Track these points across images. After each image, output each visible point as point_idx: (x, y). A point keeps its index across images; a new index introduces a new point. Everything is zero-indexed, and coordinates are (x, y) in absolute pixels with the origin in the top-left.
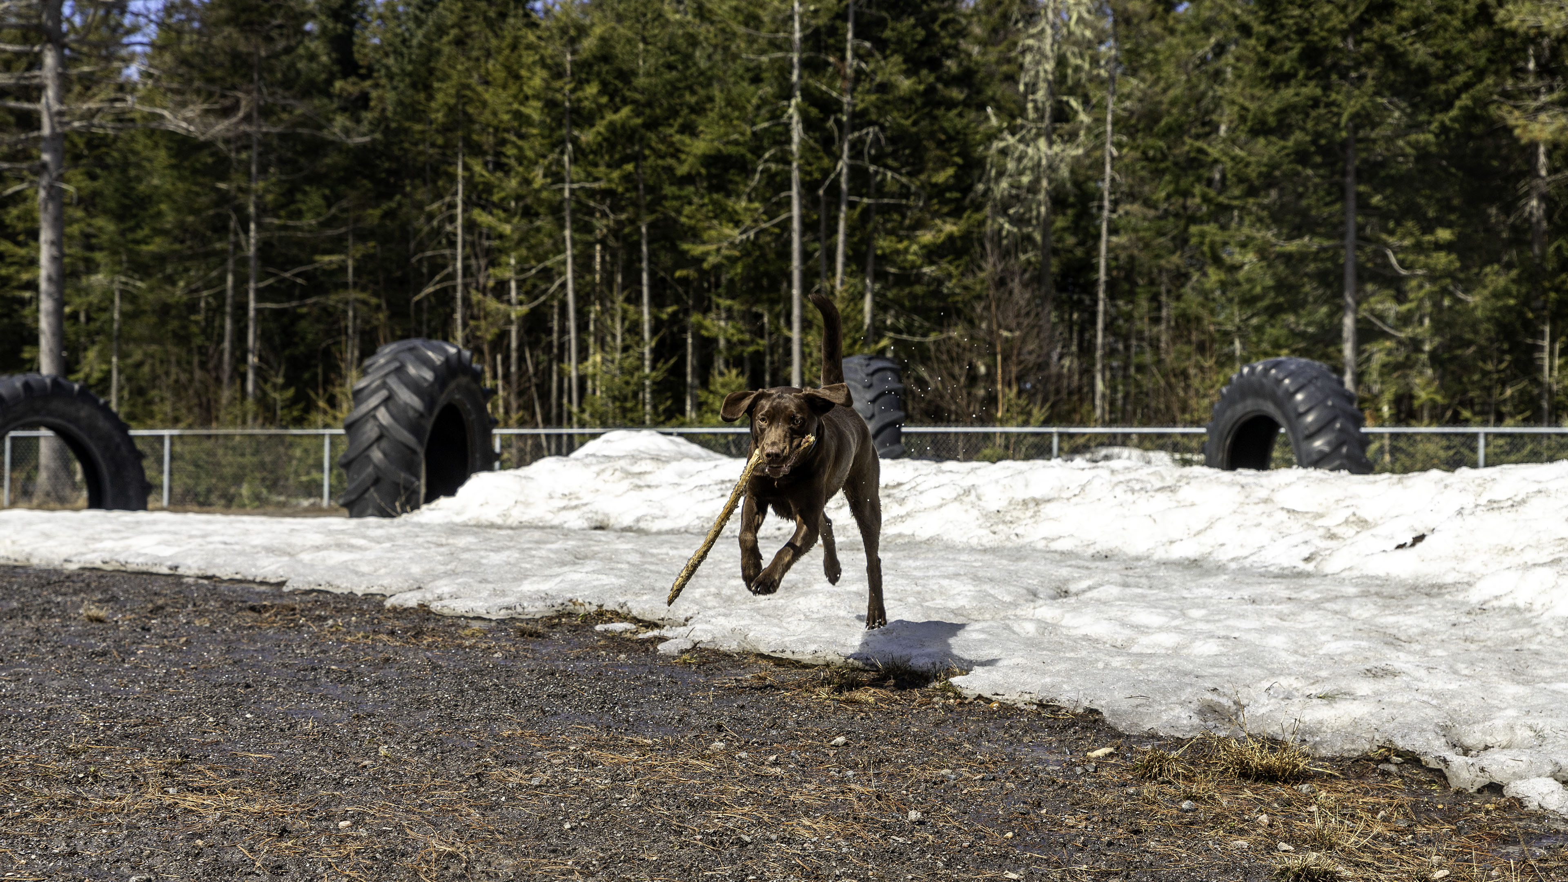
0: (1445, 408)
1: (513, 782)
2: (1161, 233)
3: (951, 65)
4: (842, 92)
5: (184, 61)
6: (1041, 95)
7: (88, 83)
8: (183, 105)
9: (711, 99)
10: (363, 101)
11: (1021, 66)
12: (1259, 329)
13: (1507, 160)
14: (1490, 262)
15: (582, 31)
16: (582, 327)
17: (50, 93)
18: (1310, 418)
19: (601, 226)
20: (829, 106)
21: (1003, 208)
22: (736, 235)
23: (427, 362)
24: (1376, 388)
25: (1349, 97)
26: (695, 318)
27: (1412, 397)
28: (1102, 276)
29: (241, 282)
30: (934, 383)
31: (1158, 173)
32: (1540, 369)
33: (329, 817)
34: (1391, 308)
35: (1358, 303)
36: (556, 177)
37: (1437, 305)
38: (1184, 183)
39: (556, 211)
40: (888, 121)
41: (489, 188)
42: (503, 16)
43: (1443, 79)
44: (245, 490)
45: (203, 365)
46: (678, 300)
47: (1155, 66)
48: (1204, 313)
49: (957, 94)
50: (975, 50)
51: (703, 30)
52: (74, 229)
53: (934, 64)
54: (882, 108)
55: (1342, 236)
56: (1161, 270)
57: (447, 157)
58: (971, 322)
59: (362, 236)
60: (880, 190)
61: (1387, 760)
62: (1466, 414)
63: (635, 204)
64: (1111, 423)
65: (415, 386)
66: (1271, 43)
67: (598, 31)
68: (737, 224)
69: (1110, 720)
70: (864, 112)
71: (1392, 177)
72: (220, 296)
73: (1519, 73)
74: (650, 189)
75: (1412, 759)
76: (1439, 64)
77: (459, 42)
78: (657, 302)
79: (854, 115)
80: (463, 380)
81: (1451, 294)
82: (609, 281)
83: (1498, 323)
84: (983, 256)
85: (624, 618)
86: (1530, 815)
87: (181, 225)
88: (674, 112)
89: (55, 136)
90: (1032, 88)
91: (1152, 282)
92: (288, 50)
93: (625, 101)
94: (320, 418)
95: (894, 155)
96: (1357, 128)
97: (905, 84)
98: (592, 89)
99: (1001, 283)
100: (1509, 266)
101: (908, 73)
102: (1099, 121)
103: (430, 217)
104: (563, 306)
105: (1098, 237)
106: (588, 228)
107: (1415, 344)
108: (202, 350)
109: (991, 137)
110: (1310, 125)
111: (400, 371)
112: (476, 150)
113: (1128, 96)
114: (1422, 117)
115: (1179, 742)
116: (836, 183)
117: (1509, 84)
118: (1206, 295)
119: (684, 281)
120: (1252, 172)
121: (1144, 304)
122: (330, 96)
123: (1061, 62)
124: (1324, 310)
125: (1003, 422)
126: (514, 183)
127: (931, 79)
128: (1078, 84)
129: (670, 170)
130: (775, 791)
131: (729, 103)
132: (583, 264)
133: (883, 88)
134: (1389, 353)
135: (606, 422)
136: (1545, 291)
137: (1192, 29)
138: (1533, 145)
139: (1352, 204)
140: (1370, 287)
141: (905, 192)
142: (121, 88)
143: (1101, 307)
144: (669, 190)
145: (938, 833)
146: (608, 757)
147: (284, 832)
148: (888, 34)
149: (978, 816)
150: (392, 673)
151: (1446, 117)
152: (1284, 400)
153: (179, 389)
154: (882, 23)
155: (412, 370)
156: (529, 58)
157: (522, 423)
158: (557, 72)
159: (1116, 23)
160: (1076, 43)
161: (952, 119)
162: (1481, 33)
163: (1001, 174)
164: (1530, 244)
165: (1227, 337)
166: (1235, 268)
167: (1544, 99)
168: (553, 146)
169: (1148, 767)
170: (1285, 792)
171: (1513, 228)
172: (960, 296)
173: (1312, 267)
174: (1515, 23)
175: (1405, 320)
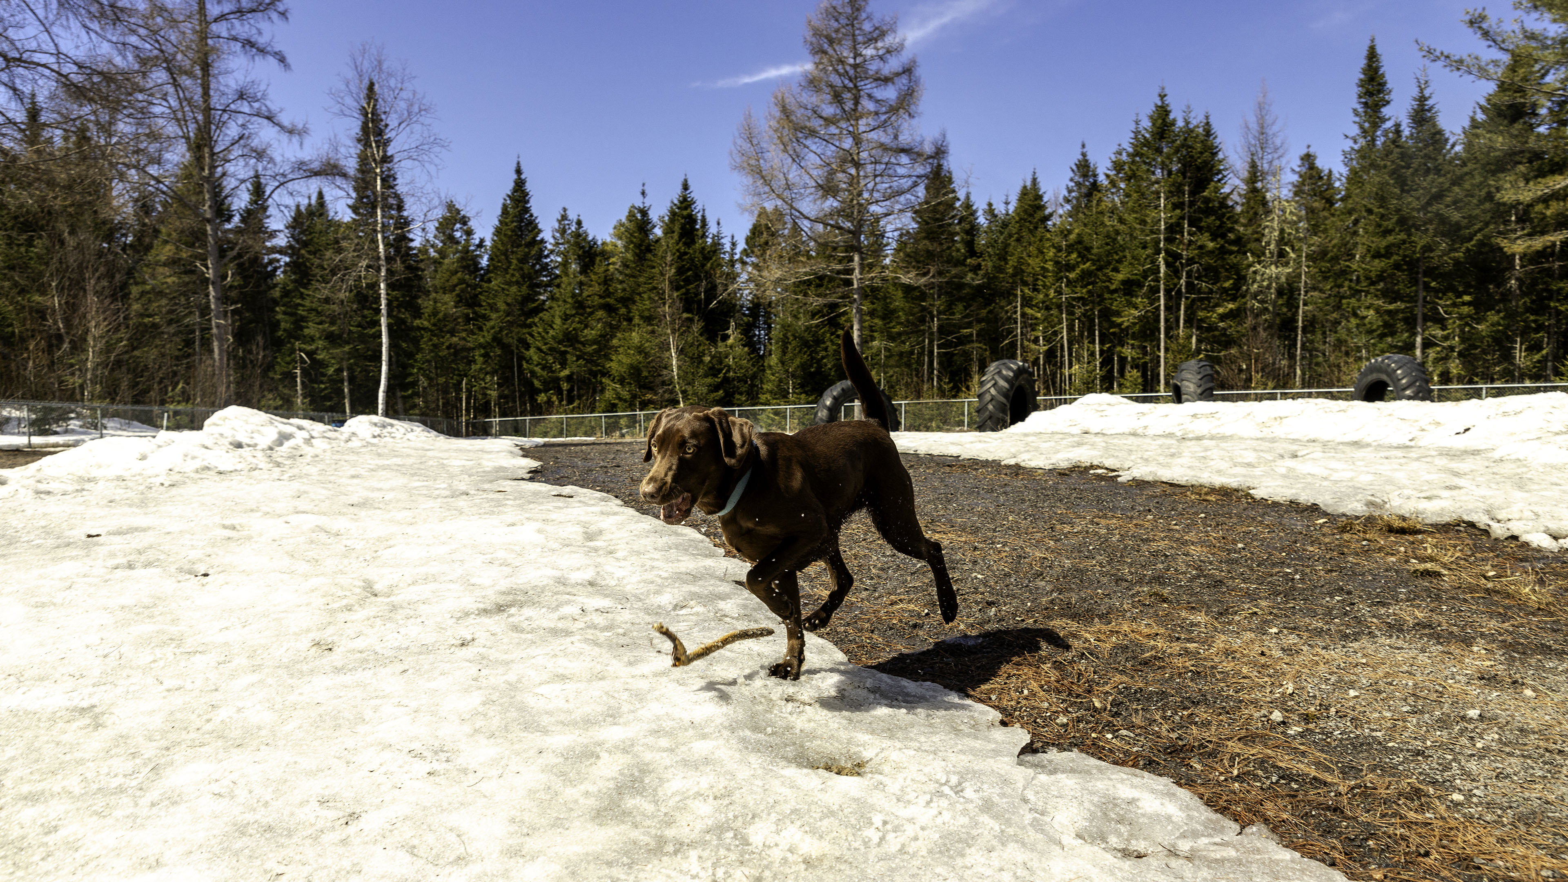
0: (1465, 377)
1: (1066, 531)
2: (1327, 304)
3: (1231, 236)
4: (1182, 250)
5: (908, 255)
6: (1272, 247)
7: (871, 266)
8: (908, 272)
9: (1125, 257)
10: (978, 267)
11: (1263, 235)
12: (1374, 345)
13: (1499, 263)
14: (1490, 310)
15: (1070, 232)
16: (1070, 354)
17: (857, 271)
18: (1404, 381)
19: (1078, 312)
20: (1177, 256)
21: (1254, 297)
22: (1136, 313)
23: (1010, 369)
24: (1431, 369)
25: (1421, 238)
26: (1118, 349)
27: (1449, 373)
28: (1300, 324)
29: (931, 342)
30: (1224, 373)
31: (1326, 278)
32: (1515, 358)
33: (993, 543)
34: (1439, 333)
35: (1424, 331)
36: (1059, 292)
37: (1462, 331)
38: (1339, 281)
39: (1059, 307)
40: (1203, 261)
41: (1031, 298)
42: (1036, 228)
43: (1467, 228)
44: (934, 424)
45: (917, 375)
46: (1111, 341)
47: (1325, 231)
48: (1349, 339)
49: (1235, 248)
50: (1241, 229)
51: (1122, 227)
52: (867, 324)
53: (1223, 236)
54: (1200, 256)
55: (1416, 301)
56: (1327, 320)
57: (1014, 288)
58: (1240, 346)
59: (979, 321)
60: (1199, 291)
61: (1459, 525)
62: (1476, 379)
63: (1093, 302)
64: (1303, 388)
65: (1006, 379)
66: (1382, 216)
67: (1077, 231)
68: (1136, 308)
69: (1324, 508)
70: (1193, 258)
71: (1441, 274)
72: (923, 348)
73: (1507, 222)
74: (1099, 296)
75: (1472, 525)
76: (1466, 221)
77: (1018, 240)
78: (1102, 343)
79: (1188, 260)
80: (1025, 376)
81: (1470, 325)
82: (1081, 334)
83: (1493, 337)
84: (1246, 317)
85: (1102, 468)
86: (1534, 549)
87: (908, 321)
88: (1109, 263)
89: (859, 288)
90: (1268, 243)
91: (1323, 326)
92: (949, 248)
93: (1088, 260)
94: (963, 395)
95: (1206, 276)
96: (1424, 252)
97: (1211, 245)
98: (1074, 256)
99: (1254, 328)
100: (1499, 312)
101: (1212, 240)
102: (1300, 256)
103: (1007, 312)
104: (1062, 346)
105: (1298, 307)
106: (1073, 314)
107: (1452, 349)
108: (917, 370)
109: (1250, 266)
110: (1401, 252)
111: (999, 373)
112: (1025, 284)
113: (1313, 245)
114: (1458, 246)
115: (1357, 518)
116: (1180, 289)
117: (1502, 228)
118: (1349, 330)
119: (1114, 334)
120: (1373, 275)
121: (1319, 336)
122: (965, 266)
123: (1282, 231)
124: (1406, 335)
125: (1255, 389)
126: (1041, 296)
127: (1222, 242)
128: (1289, 240)
129: (1108, 287)
130: (1177, 535)
131: (1133, 258)
132: (1071, 328)
133: (1201, 247)
134: (1438, 353)
135: (1082, 393)
136: (1518, 322)
137: (1343, 213)
138: (1514, 255)
139: (1421, 286)
140: (1429, 324)
141: (1211, 291)
142: (883, 267)
143: (1299, 337)
144: (1107, 296)
145: (1252, 553)
146: (1103, 522)
147: (975, 548)
148: (1203, 224)
149: (1268, 546)
150: (1008, 489)
151: (1469, 245)
152: (1391, 374)
153: (907, 385)
154: (1200, 220)
155: (1004, 372)
156: (1048, 244)
157: (1045, 395)
158: (1059, 250)
159: (1307, 213)
160: (1289, 223)
161: (1233, 259)
162: (1487, 205)
163: (1254, 282)
164: (1510, 301)
165: (1359, 349)
166: (1365, 318)
167: (1519, 233)
168: (1058, 280)
169: (1345, 527)
170: (1411, 538)
171: (1502, 294)
172: (1235, 335)
173: (1401, 316)
174: (1505, 199)
175: (1446, 338)
